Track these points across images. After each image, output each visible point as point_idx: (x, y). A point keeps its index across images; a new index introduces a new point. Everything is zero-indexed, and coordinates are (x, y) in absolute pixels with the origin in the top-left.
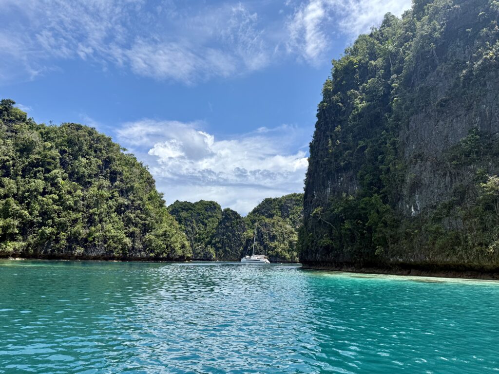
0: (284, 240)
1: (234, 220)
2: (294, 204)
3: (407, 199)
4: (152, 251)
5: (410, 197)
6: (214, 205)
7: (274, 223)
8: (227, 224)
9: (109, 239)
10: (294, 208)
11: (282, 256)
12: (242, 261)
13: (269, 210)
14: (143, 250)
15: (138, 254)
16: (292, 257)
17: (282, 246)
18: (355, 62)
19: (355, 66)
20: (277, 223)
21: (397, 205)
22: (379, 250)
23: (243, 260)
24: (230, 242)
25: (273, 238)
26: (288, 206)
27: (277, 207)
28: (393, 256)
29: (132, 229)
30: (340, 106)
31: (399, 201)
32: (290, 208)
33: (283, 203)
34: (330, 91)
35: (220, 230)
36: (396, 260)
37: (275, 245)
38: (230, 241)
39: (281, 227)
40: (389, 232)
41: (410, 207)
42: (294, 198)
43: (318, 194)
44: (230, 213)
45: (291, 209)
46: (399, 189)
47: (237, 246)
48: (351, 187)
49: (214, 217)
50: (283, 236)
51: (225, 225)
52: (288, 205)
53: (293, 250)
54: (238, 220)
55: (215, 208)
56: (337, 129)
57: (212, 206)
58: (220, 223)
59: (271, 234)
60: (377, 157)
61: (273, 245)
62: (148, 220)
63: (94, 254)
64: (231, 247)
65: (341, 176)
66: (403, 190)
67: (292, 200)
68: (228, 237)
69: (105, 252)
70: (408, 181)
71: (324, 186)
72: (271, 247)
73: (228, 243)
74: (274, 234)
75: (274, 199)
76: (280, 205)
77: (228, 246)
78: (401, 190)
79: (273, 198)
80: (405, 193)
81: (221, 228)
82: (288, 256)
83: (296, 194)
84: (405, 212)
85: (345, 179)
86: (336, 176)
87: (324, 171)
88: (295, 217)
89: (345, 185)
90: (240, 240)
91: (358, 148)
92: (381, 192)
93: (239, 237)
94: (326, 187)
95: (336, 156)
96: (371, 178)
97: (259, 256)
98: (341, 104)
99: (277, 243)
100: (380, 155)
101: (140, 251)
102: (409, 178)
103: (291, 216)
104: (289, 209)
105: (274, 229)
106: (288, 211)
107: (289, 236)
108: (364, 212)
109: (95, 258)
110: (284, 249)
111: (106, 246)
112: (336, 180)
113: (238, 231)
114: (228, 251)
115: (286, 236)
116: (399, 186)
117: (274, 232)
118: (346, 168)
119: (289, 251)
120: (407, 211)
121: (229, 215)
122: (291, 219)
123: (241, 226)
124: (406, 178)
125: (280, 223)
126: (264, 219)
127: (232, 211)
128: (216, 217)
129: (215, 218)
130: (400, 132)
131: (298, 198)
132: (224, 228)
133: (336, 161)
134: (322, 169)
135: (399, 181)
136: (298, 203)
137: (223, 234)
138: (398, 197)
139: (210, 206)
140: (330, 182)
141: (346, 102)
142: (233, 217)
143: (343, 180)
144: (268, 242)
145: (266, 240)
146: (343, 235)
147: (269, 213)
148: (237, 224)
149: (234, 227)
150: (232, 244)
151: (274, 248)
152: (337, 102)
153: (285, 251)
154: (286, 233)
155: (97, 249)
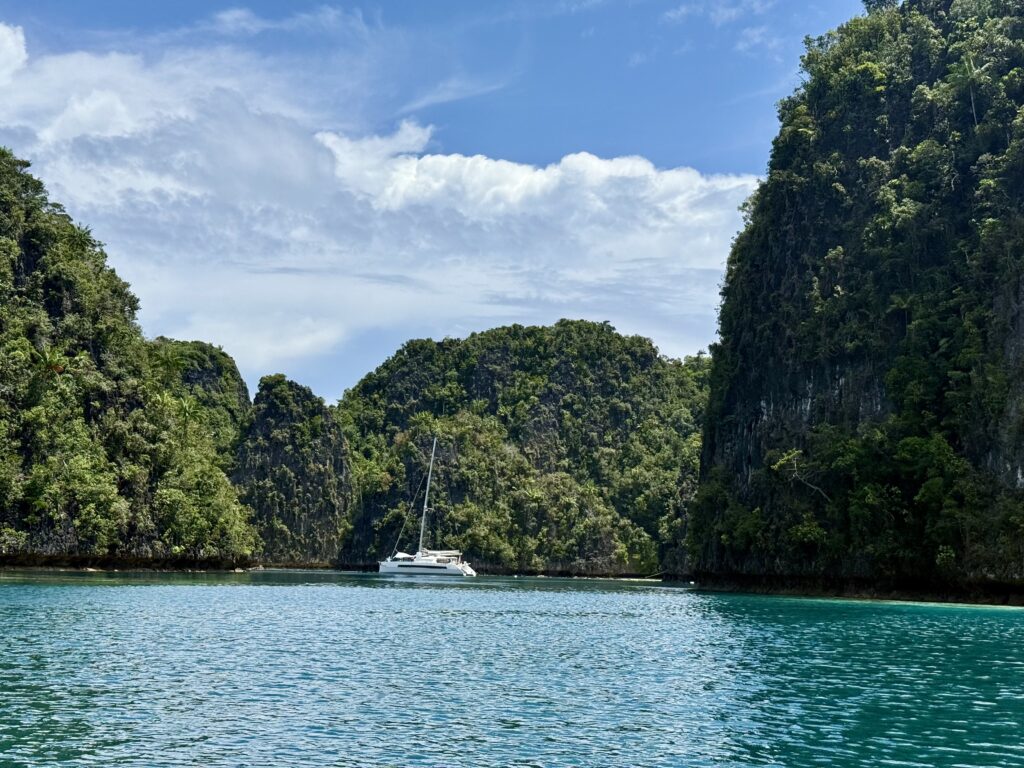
0: (495, 498)
1: (302, 420)
2: (514, 367)
3: (1008, 451)
4: (177, 539)
5: (1016, 448)
6: (213, 358)
7: (461, 438)
8: (276, 432)
9: (85, 503)
10: (513, 380)
11: (488, 550)
12: (382, 570)
13: (421, 383)
14: (156, 534)
15: (146, 547)
16: (523, 556)
17: (489, 517)
18: (879, 75)
19: (878, 89)
20: (474, 438)
21: (982, 459)
22: (944, 554)
23: (387, 565)
24: (288, 498)
25: (460, 489)
26: (492, 374)
27: (454, 373)
28: (975, 567)
29: (129, 469)
30: (837, 191)
31: (988, 451)
32: (501, 379)
33: (474, 361)
34: (808, 142)
35: (250, 455)
36: (980, 576)
37: (469, 516)
38: (289, 495)
39: (486, 450)
40: (968, 518)
41: (1014, 470)
42: (514, 344)
43: (776, 410)
44: (288, 393)
45: (505, 385)
46: (990, 428)
47: (311, 516)
48: (865, 402)
49: (214, 405)
50: (494, 483)
51: (267, 437)
52: (492, 367)
53: (525, 531)
54: (319, 420)
55: (219, 370)
56: (832, 253)
57: (209, 365)
58: (247, 431)
59: (455, 477)
60: (938, 342)
61: (458, 513)
62: (163, 441)
63: (50, 550)
64: (290, 520)
65: (842, 374)
66: (1001, 432)
67: (506, 349)
68: (281, 482)
69: (77, 543)
70: (1012, 414)
71: (795, 393)
72: (452, 519)
73: (281, 504)
74: (462, 474)
75: (439, 344)
76: (464, 365)
77: (279, 516)
78: (996, 432)
79: (438, 338)
80: (1005, 438)
81: (256, 449)
82: (510, 552)
83: (521, 327)
84: (1002, 479)
85: (850, 380)
86: (827, 372)
87: (795, 356)
88: (520, 412)
89: (852, 396)
90: (326, 494)
91: (889, 311)
92: (942, 424)
93: (321, 483)
94: (799, 396)
95: (834, 324)
96: (922, 391)
97: (441, 554)
98: (841, 188)
99: (474, 508)
100: (942, 337)
101: (150, 539)
102: (1014, 409)
103: (502, 410)
104: (498, 385)
105: (463, 460)
106: (494, 390)
107: (513, 484)
108: (908, 469)
109: (51, 561)
110: (495, 529)
111: (77, 522)
112: (829, 381)
113: (316, 459)
114: (282, 532)
115: (501, 482)
116: (992, 421)
117: (463, 470)
118: (858, 356)
119: (511, 533)
120: (1007, 477)
121: (283, 400)
122: (504, 419)
123: (327, 442)
124: (1009, 406)
125: (481, 438)
126: (427, 423)
127: (292, 385)
128: (225, 406)
129: (221, 408)
130: (996, 299)
131: (529, 342)
132: (264, 450)
133: (830, 335)
134: (793, 350)
135: (993, 411)
136: (528, 361)
137: (262, 472)
138: (988, 443)
139: (202, 362)
140: (811, 386)
141: (855, 185)
142: (297, 409)
143: (847, 383)
144: (442, 504)
145: (437, 496)
146: (853, 518)
147: (424, 396)
148: (315, 435)
149: (302, 446)
150: (297, 509)
151: (462, 523)
152: (831, 179)
153: (499, 535)
154: (503, 474)
155: (55, 533)
